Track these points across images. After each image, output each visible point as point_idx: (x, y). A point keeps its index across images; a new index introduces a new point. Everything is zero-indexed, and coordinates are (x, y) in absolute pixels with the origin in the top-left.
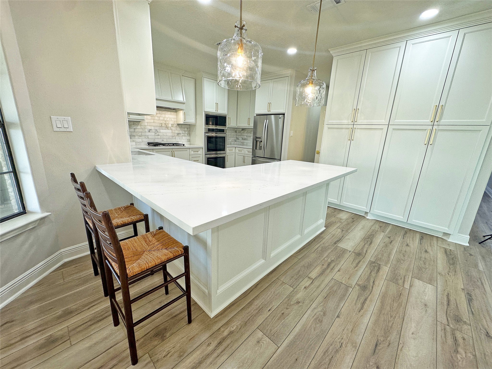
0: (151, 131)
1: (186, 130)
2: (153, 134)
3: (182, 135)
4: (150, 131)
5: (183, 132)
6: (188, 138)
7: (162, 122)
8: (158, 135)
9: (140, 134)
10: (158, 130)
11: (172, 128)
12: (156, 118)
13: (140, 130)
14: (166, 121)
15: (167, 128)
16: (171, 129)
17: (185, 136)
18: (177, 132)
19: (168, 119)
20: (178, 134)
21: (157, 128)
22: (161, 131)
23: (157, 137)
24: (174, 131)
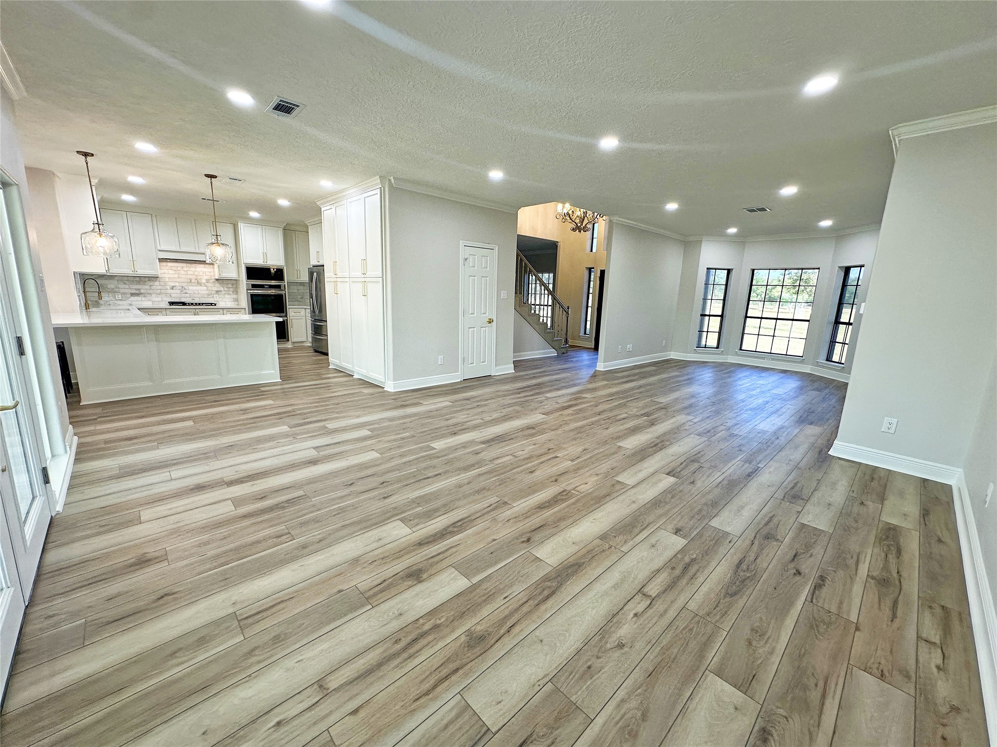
0: (174, 288)
1: (230, 286)
2: (178, 291)
3: (224, 292)
4: (172, 288)
5: (226, 289)
6: (235, 296)
7: (191, 277)
8: (186, 293)
9: (159, 291)
10: (186, 287)
11: (207, 284)
12: (182, 272)
13: (159, 287)
14: (197, 276)
15: (199, 284)
16: (206, 286)
17: (229, 294)
18: (216, 289)
19: (201, 274)
20: (217, 292)
21: (184, 285)
22: (190, 288)
23: (184, 295)
24: (209, 288)
